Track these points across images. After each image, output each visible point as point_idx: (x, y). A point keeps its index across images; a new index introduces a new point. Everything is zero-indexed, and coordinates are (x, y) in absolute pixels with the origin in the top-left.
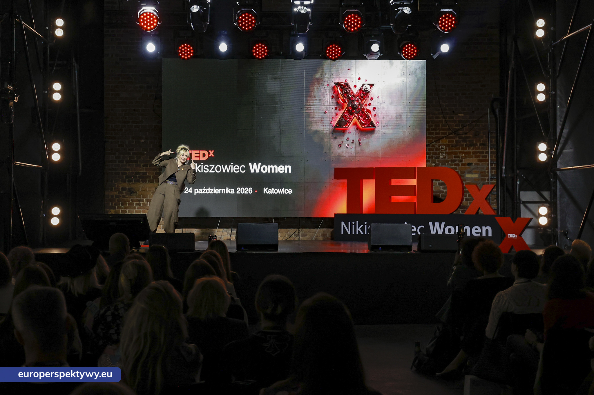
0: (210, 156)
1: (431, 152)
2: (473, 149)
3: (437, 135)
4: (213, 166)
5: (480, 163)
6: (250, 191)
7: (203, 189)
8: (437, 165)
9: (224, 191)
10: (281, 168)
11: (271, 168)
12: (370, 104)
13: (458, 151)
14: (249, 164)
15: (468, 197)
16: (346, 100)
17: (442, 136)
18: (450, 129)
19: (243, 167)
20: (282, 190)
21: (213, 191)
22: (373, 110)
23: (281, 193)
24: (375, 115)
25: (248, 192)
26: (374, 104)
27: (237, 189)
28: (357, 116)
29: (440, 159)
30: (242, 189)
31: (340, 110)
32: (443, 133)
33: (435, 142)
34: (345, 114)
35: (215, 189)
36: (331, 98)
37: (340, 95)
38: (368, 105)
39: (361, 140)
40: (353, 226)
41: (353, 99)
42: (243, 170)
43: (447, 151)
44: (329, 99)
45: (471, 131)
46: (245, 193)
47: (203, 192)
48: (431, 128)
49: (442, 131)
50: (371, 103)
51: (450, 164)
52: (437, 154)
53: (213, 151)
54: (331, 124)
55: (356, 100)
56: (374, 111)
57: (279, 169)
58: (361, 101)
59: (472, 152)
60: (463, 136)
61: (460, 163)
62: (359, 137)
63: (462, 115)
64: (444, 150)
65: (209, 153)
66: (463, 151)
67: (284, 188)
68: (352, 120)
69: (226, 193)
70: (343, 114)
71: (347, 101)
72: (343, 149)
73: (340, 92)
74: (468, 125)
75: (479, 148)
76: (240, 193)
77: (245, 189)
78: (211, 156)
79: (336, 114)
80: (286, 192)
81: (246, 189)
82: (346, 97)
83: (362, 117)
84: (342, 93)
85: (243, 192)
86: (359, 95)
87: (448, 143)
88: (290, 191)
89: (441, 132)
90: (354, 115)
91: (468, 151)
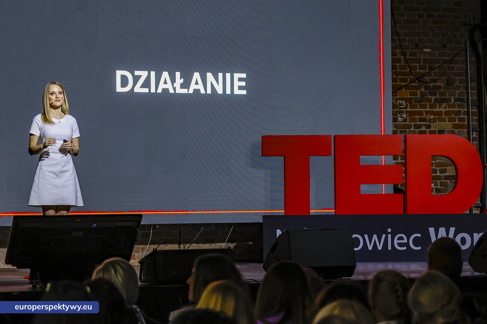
2: (445, 108)
5: (456, 130)
13: (424, 110)
15: (439, 187)
17: (401, 85)
18: (412, 72)
29: (398, 123)
32: (401, 80)
43: (408, 109)
45: (441, 77)
49: (400, 77)
51: (412, 131)
59: (445, 112)
60: (431, 84)
61: (428, 130)
63: (429, 50)
64: (403, 108)
66: (430, 110)
74: (438, 67)
75: (453, 106)
87: (409, 96)
91: (439, 110)
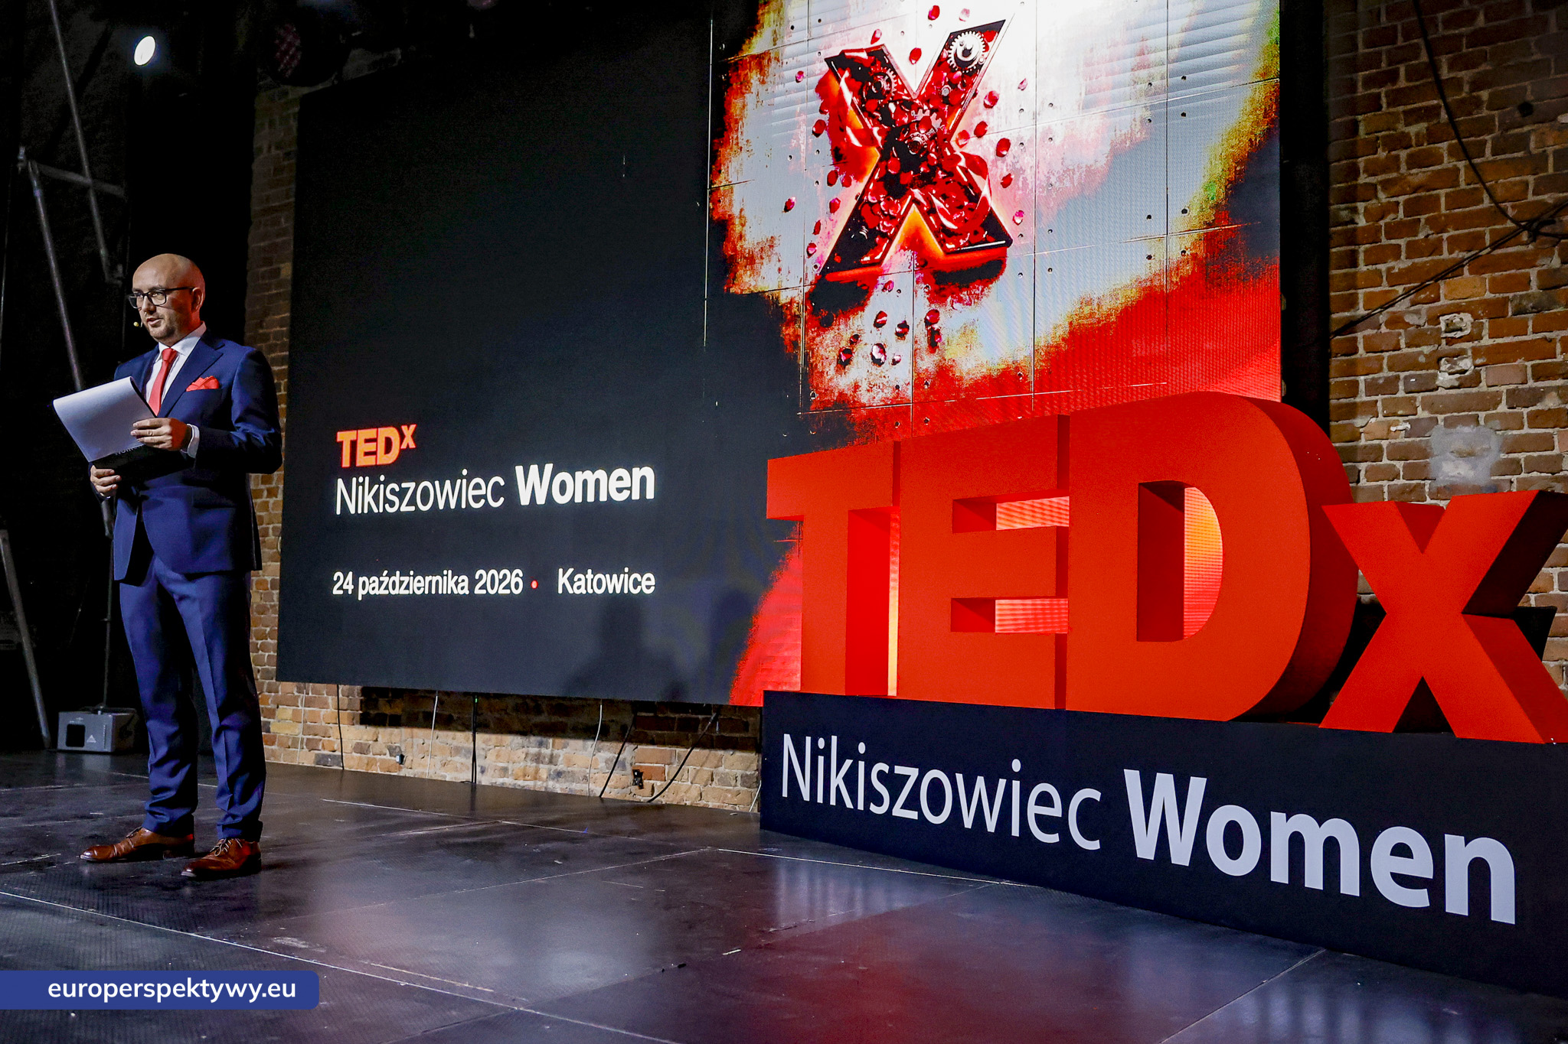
0: (404, 446)
1: (1386, 355)
3: (1416, 260)
4: (412, 485)
6: (517, 585)
7: (381, 579)
8: (1418, 429)
9: (437, 582)
10: (620, 479)
11: (585, 483)
12: (981, 130)
14: (517, 467)
16: (876, 130)
17: (1454, 259)
18: (1502, 210)
19: (496, 484)
20: (622, 576)
21: (407, 588)
22: (999, 154)
23: (618, 591)
24: (1007, 181)
25: (508, 587)
26: (1001, 121)
27: (477, 577)
28: (922, 201)
29: (1441, 392)
30: (493, 576)
31: (847, 183)
32: (1454, 243)
33: (1407, 301)
34: (870, 198)
35: (414, 577)
36: (813, 132)
37: (851, 109)
38: (972, 134)
39: (941, 316)
40: (821, 759)
41: (906, 120)
42: (496, 500)
43: (1485, 341)
44: (802, 138)
46: (501, 591)
47: (383, 592)
48: (1382, 223)
49: (1452, 233)
50: (985, 121)
52: (1421, 367)
53: (413, 427)
54: (810, 255)
55: (917, 122)
56: (999, 163)
57: (614, 484)
58: (940, 120)
62: (931, 300)
64: (1461, 339)
65: (402, 437)
67: (626, 570)
68: (897, 221)
69: (445, 592)
70: (860, 200)
71: (879, 133)
72: (859, 370)
73: (848, 96)
76: (484, 592)
77: (501, 577)
78: (408, 446)
79: (834, 206)
80: (635, 588)
81: (505, 576)
82: (874, 118)
83: (945, 197)
84: (856, 101)
85: (492, 588)
86: (930, 95)
87: (1489, 295)
88: (647, 583)
89: (1445, 235)
90: (910, 197)
